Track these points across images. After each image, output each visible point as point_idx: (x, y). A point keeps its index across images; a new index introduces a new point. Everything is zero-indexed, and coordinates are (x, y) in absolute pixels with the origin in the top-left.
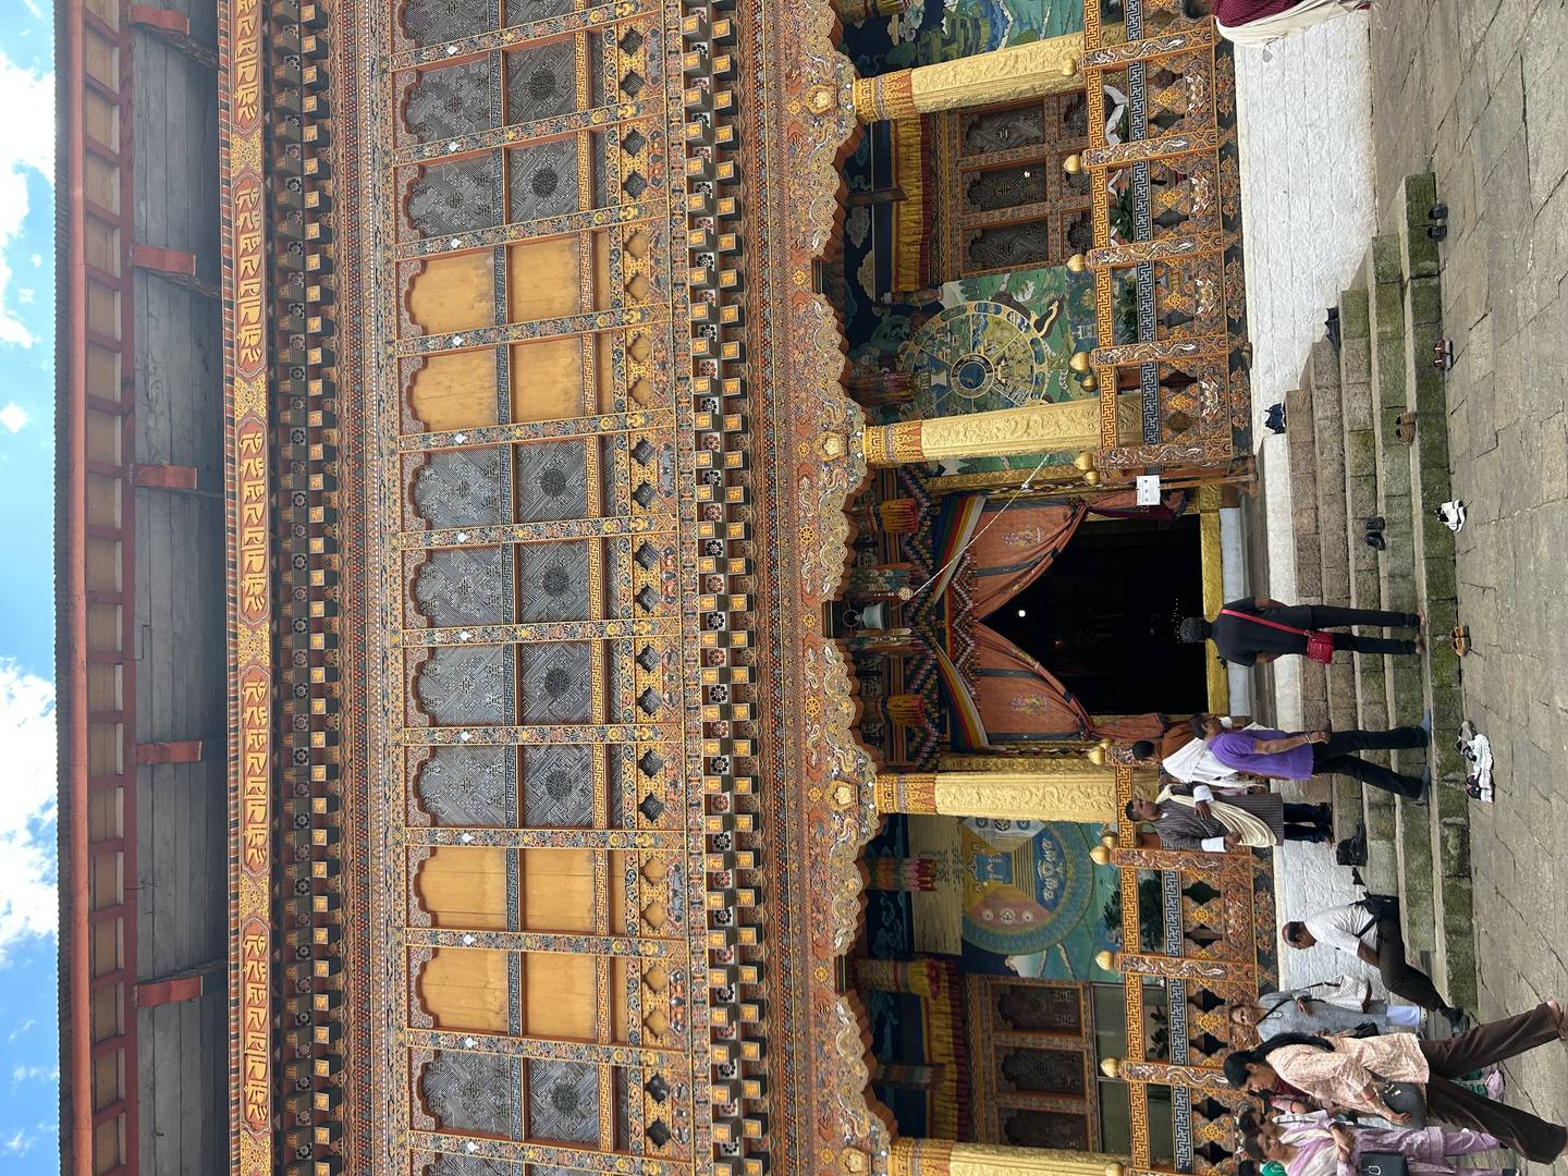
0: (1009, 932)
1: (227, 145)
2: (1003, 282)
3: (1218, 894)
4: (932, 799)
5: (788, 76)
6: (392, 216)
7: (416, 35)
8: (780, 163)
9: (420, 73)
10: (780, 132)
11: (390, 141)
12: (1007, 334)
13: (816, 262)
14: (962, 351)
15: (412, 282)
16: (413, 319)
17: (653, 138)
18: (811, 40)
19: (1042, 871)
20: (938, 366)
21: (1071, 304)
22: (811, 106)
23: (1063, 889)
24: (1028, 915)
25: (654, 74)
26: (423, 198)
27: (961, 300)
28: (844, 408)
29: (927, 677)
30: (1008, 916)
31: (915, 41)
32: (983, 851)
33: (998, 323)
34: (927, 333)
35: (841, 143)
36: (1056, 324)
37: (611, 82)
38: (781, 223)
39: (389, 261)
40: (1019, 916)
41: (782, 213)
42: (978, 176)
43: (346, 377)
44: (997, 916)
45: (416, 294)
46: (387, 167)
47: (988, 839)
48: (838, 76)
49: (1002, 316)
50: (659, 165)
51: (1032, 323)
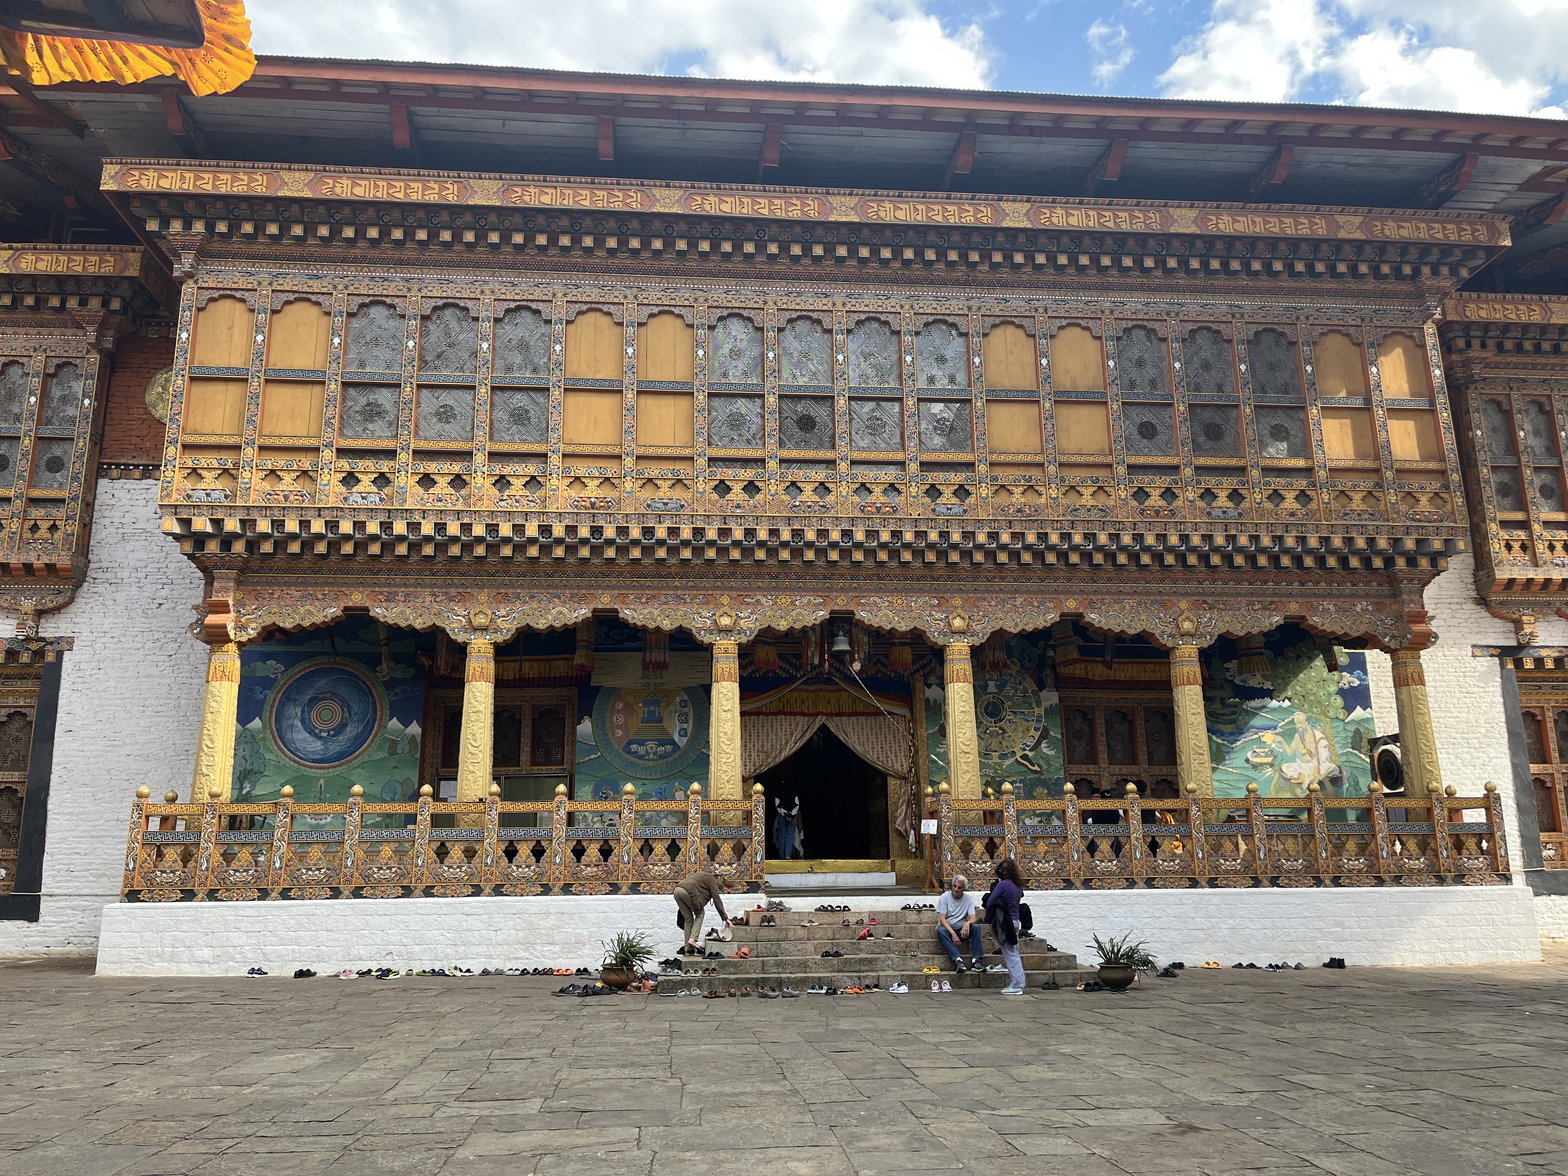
0: (607, 720)
1: (1192, 207)
2: (1056, 733)
3: (673, 860)
4: (724, 680)
5: (1205, 602)
6: (1134, 316)
7: (1254, 341)
8: (1148, 593)
9: (1230, 341)
10: (1169, 595)
11: (1186, 318)
12: (1020, 735)
13: (1081, 615)
14: (1010, 703)
15: (1088, 329)
16: (1061, 328)
17: (1171, 511)
18: (1227, 619)
19: (651, 744)
20: (1001, 686)
21: (1037, 779)
22: (1183, 617)
23: (637, 758)
24: (620, 733)
25: (1214, 513)
26: (1144, 339)
27: (1045, 704)
28: (983, 631)
29: (784, 670)
30: (619, 719)
31: (1226, 680)
32: (664, 704)
33: (1028, 730)
34: (1024, 679)
35: (1158, 636)
36: (1025, 769)
37: (1210, 481)
38: (1108, 593)
39: (1103, 312)
40: (619, 727)
41: (1114, 594)
42: (1130, 718)
43: (1025, 277)
44: (619, 711)
45: (1078, 330)
46: (1168, 314)
47: (672, 708)
48: (1202, 636)
49: (1032, 732)
50: (1153, 514)
51: (1026, 752)
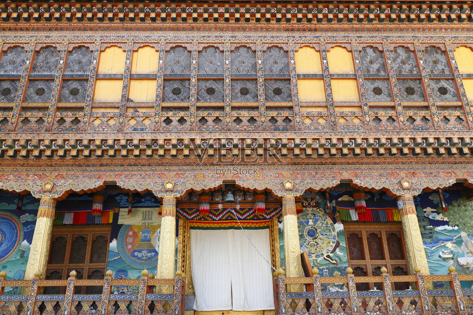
0: (124, 240)
2: (343, 244)
3: (130, 313)
4: (167, 216)
5: (413, 173)
6: (366, 42)
7: (426, 51)
8: (384, 169)
9: (414, 52)
10: (395, 170)
11: (391, 42)
12: (326, 245)
14: (320, 230)
15: (345, 48)
16: (332, 48)
17: (393, 127)
18: (426, 181)
19: (144, 252)
20: (315, 222)
21: (334, 267)
23: (138, 259)
24: (130, 247)
27: (337, 230)
28: (301, 190)
30: (130, 240)
31: (425, 217)
32: (151, 233)
33: (329, 243)
34: (326, 218)
35: (391, 191)
36: (328, 262)
37: (411, 113)
38: (364, 169)
39: (351, 40)
40: (130, 244)
41: (367, 170)
42: (379, 236)
43: (313, 25)
44: (130, 236)
45: (340, 49)
46: (383, 40)
47: (155, 234)
48: (414, 190)
49: (331, 244)
51: (329, 254)
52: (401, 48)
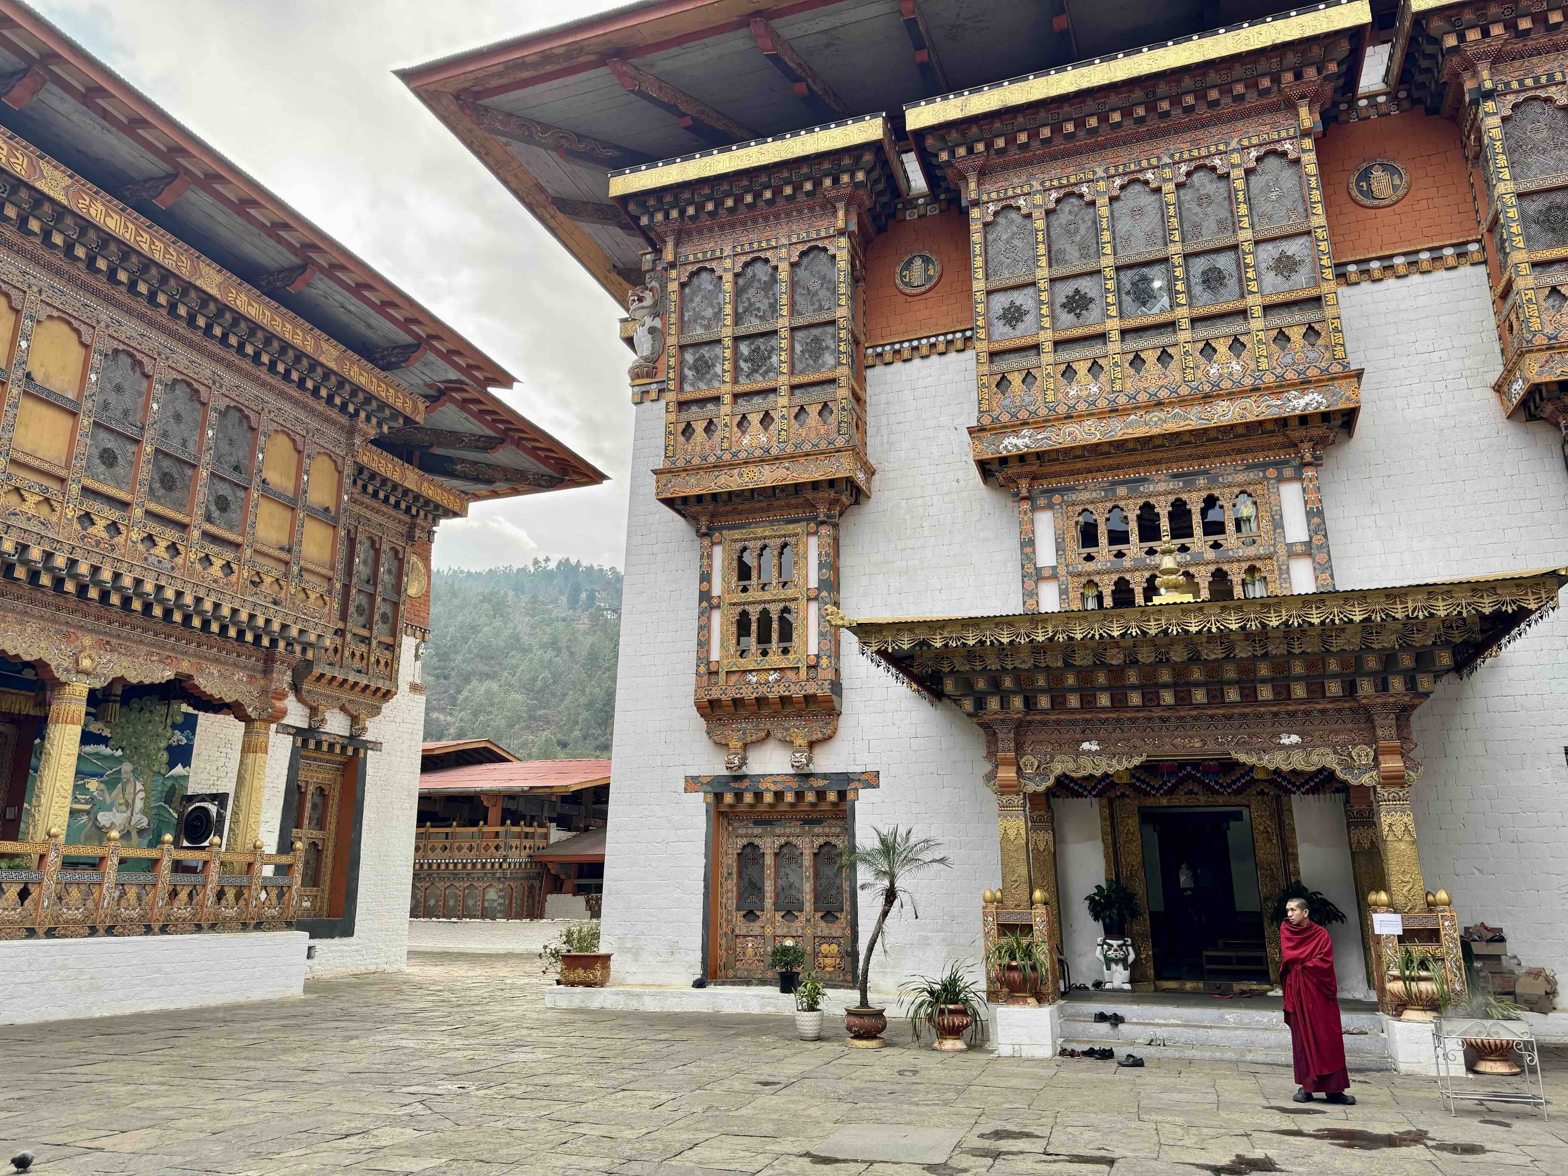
1: (219, 271)
5: (108, 643)
6: (127, 341)
8: (55, 621)
9: (205, 405)
10: (75, 627)
15: (77, 332)
16: (50, 317)
17: (112, 545)
22: (85, 653)
25: (150, 559)
26: (130, 368)
35: (53, 667)
37: (155, 529)
38: (13, 611)
39: (98, 322)
41: (19, 613)
43: (29, 247)
45: (65, 328)
46: (159, 355)
48: (97, 676)
50: (93, 543)
52: (184, 385)
